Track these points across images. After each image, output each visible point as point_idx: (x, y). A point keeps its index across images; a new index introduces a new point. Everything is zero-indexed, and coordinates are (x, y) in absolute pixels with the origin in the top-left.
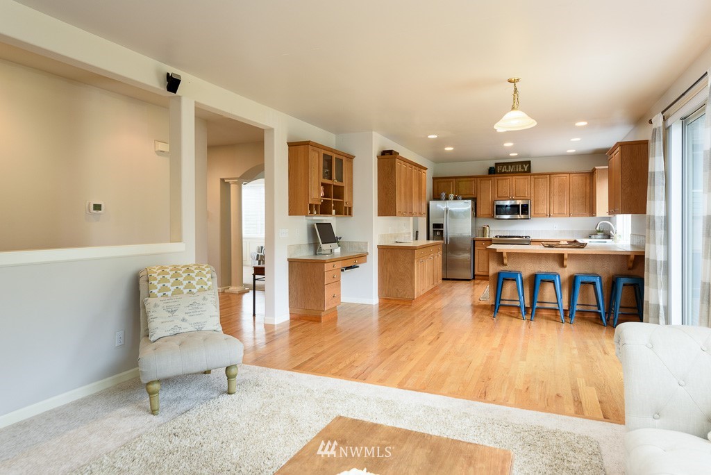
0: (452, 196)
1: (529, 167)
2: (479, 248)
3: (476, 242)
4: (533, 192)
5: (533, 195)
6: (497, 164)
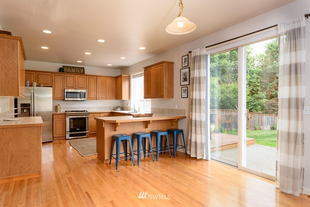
0: (35, 84)
1: (84, 71)
2: (56, 120)
3: (54, 115)
5: (87, 87)
6: (63, 66)
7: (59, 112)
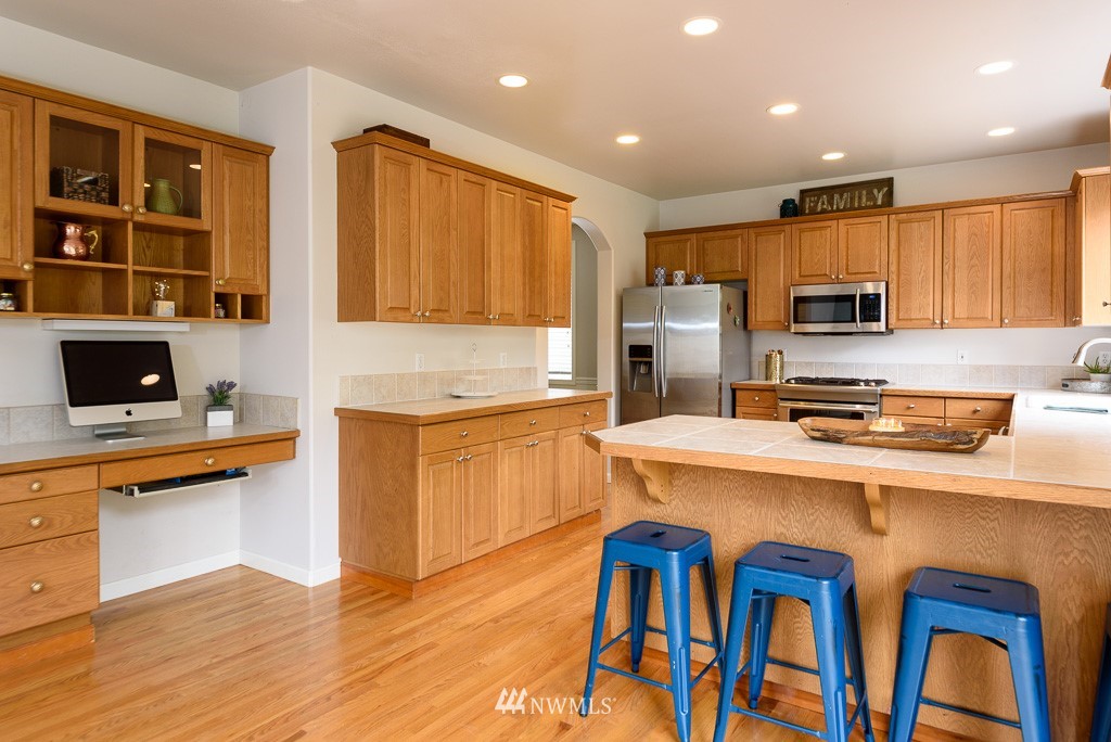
0: (680, 275)
1: (890, 194)
2: (745, 410)
3: (738, 393)
4: (893, 258)
5: (893, 268)
6: (803, 192)
7: (778, 382)
